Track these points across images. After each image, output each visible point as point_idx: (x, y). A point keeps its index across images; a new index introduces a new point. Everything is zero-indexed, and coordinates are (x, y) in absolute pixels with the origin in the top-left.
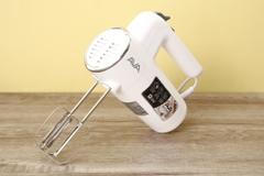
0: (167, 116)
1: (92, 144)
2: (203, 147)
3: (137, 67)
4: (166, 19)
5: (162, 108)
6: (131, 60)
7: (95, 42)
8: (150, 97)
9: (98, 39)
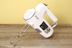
0: (47, 33)
1: (25, 40)
2: (56, 41)
3: (38, 18)
4: (46, 5)
5: (46, 30)
6: (36, 16)
7: (26, 12)
8: (42, 27)
9: (27, 11)
